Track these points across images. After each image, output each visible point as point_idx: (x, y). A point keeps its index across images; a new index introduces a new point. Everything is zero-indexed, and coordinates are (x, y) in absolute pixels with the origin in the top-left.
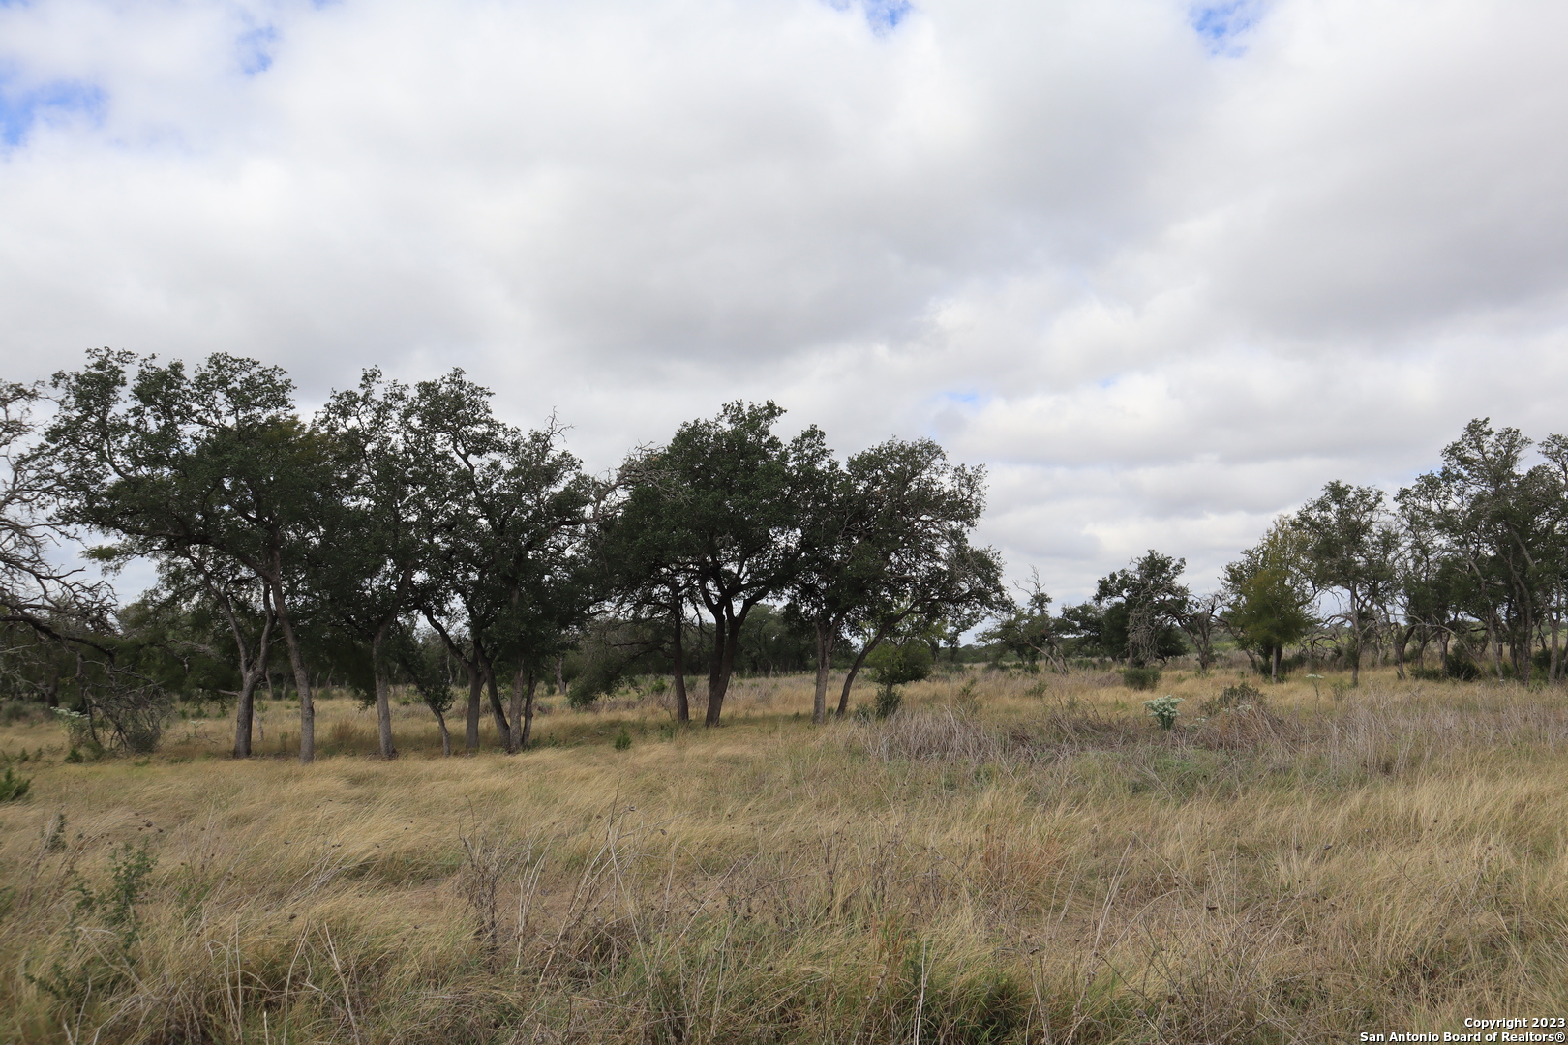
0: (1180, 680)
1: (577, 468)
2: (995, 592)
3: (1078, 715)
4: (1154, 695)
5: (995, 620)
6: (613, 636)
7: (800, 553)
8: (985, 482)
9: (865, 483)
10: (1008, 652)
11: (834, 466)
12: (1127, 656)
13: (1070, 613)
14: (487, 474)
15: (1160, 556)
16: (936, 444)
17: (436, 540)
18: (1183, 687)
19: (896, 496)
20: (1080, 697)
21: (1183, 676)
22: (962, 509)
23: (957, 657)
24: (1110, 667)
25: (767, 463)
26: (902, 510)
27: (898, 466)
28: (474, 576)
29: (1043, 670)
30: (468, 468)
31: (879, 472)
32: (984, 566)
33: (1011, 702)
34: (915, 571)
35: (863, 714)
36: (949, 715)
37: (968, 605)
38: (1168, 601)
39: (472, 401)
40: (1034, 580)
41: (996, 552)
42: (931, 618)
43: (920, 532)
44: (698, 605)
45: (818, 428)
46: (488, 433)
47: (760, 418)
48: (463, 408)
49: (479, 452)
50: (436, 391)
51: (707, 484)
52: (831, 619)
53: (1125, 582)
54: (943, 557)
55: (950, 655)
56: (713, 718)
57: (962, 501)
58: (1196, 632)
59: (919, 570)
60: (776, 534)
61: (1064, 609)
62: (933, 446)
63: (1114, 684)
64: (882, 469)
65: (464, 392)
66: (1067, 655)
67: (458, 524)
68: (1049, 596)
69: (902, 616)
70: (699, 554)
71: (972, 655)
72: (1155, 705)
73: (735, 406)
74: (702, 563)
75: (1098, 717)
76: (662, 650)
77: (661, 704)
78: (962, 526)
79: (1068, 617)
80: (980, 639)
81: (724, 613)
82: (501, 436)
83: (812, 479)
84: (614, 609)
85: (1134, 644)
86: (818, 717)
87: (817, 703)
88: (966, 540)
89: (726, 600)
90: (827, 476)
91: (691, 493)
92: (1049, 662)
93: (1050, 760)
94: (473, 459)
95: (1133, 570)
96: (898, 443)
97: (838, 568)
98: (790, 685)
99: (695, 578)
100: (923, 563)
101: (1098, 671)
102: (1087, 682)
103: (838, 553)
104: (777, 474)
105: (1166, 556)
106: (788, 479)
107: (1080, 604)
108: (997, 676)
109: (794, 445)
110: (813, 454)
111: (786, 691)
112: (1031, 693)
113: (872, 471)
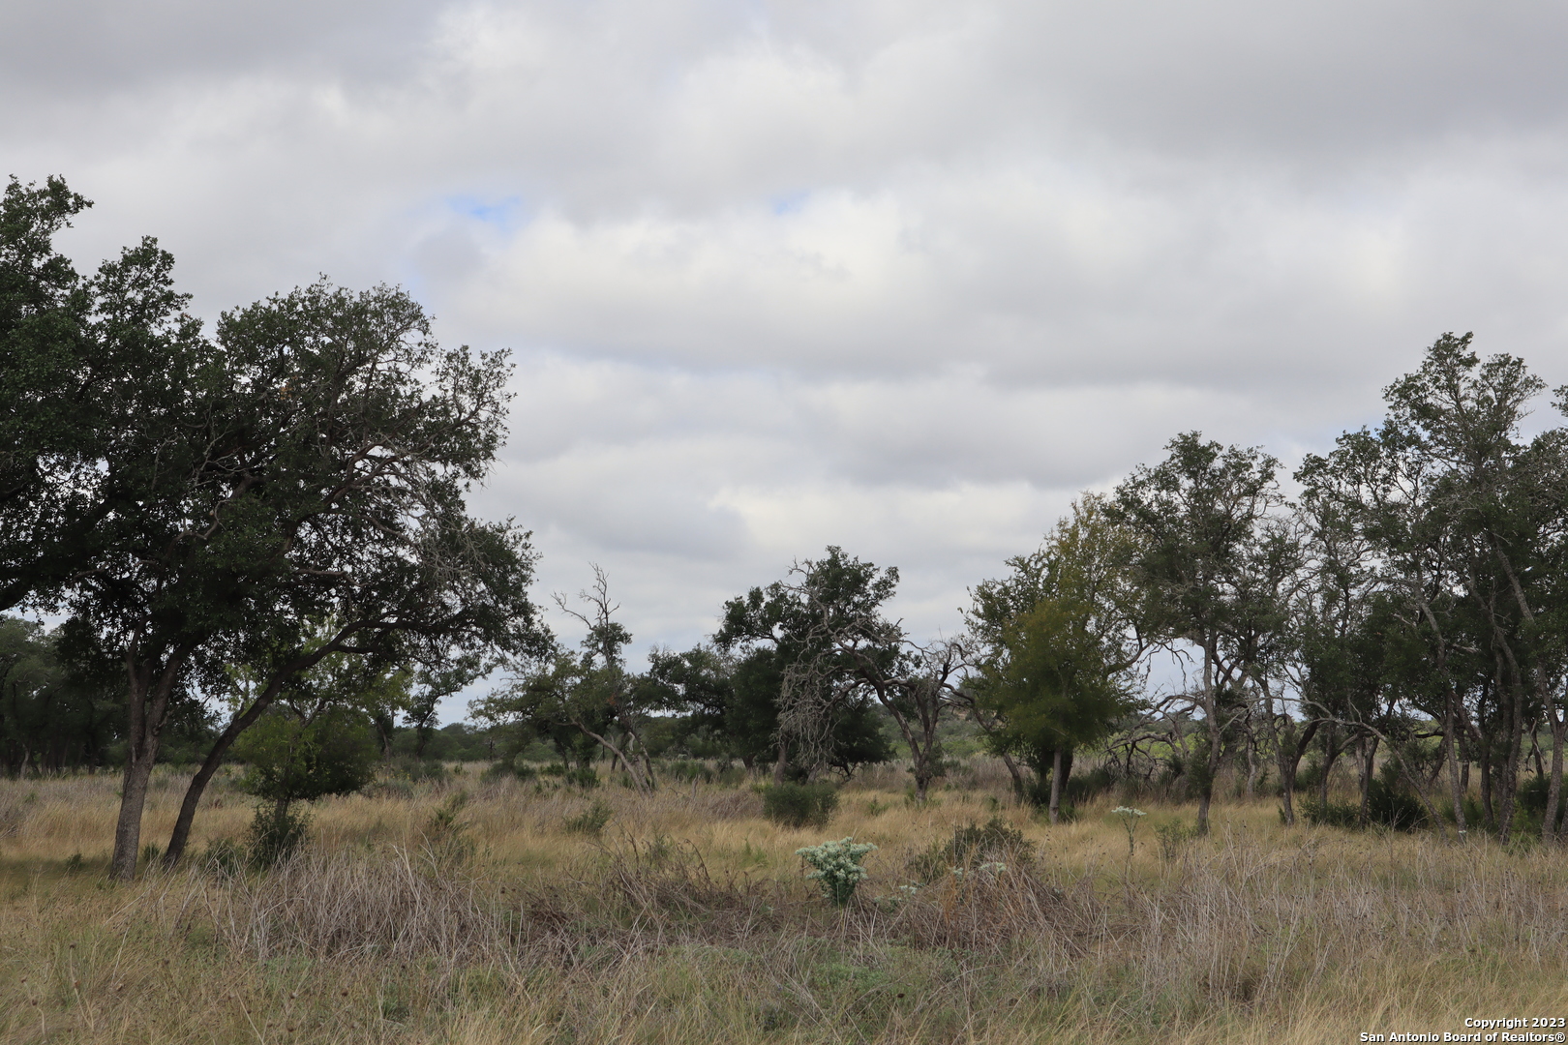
0: (874, 810)
2: (515, 615)
3: (669, 874)
5: (511, 674)
7: (104, 510)
8: (509, 387)
9: (256, 371)
10: (537, 743)
11: (191, 329)
12: (775, 758)
13: (666, 667)
15: (850, 559)
16: (412, 300)
18: (880, 824)
19: (319, 402)
20: (680, 841)
21: (882, 803)
22: (457, 439)
24: (740, 780)
25: (41, 312)
26: (330, 433)
27: (328, 340)
29: (605, 781)
31: (286, 350)
32: (497, 561)
33: (535, 844)
34: (350, 562)
35: (222, 860)
36: (404, 863)
37: (457, 640)
38: (861, 652)
40: (596, 594)
41: (522, 532)
42: (379, 663)
43: (368, 480)
45: (160, 246)
47: (31, 213)
52: (164, 658)
53: (779, 608)
54: (412, 537)
55: (415, 743)
57: (459, 423)
58: (910, 716)
59: (360, 561)
60: (53, 467)
61: (655, 658)
62: (405, 304)
63: (745, 813)
64: (293, 344)
66: (656, 752)
68: (627, 630)
69: (316, 658)
71: (462, 743)
72: (821, 856)
75: (707, 879)
78: (456, 475)
79: (662, 674)
80: (479, 713)
83: (140, 355)
85: (789, 734)
86: (121, 866)
87: (121, 835)
88: (462, 504)
90: (174, 350)
92: (618, 766)
93: (604, 962)
95: (795, 583)
96: (331, 291)
97: (187, 546)
98: (66, 797)
100: (370, 547)
101: (715, 787)
102: (690, 809)
103: (188, 516)
104: (63, 338)
105: (861, 561)
106: (86, 350)
107: (689, 649)
108: (511, 791)
109: (103, 278)
110: (145, 301)
111: (55, 808)
112: (576, 827)
113: (272, 346)
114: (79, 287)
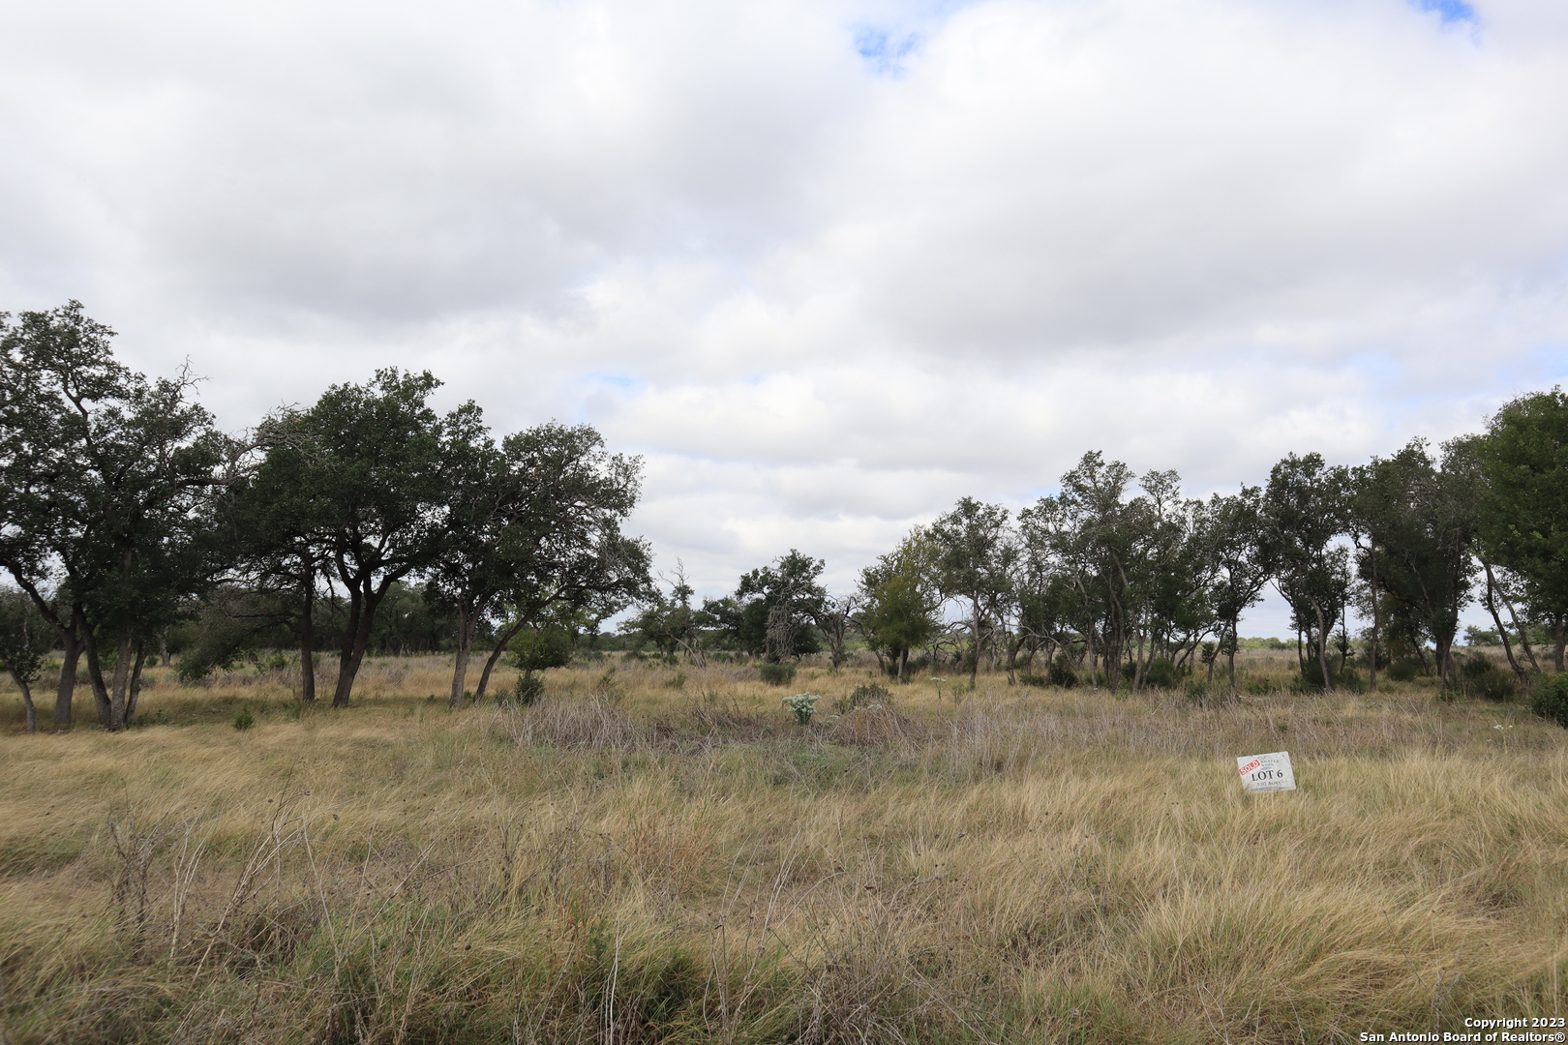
0: (813, 677)
1: (209, 423)
2: (643, 583)
4: (790, 691)
5: (638, 610)
6: (233, 605)
7: (447, 530)
8: (642, 473)
10: (648, 643)
11: (489, 444)
12: (764, 651)
13: (711, 606)
14: (105, 423)
15: (802, 555)
16: (596, 431)
17: (32, 489)
18: (817, 684)
19: (550, 480)
20: (722, 692)
21: (816, 674)
22: (617, 498)
23: (597, 644)
24: (747, 662)
25: (419, 435)
26: (556, 495)
27: (555, 450)
28: (77, 533)
29: (681, 661)
30: (80, 413)
31: (535, 454)
32: (634, 556)
33: (651, 693)
34: (564, 556)
35: (500, 699)
37: (615, 594)
38: (806, 600)
39: (90, 340)
40: (678, 571)
41: (646, 542)
42: (576, 605)
43: (573, 518)
44: (331, 578)
45: (476, 404)
46: (107, 377)
47: (415, 387)
48: (79, 346)
49: (95, 397)
50: (47, 324)
51: (351, 451)
52: (475, 601)
53: (767, 579)
54: (594, 544)
56: (341, 699)
57: (618, 490)
58: (830, 631)
59: (569, 556)
60: (423, 509)
61: (706, 602)
62: (593, 433)
63: (751, 678)
64: (539, 451)
65: (81, 329)
66: (705, 647)
67: (62, 475)
68: (692, 588)
69: (546, 602)
70: (340, 526)
72: (794, 701)
73: (389, 373)
74: (341, 535)
75: (739, 711)
76: (289, 623)
77: (282, 680)
78: (616, 515)
79: (709, 610)
80: (622, 628)
81: (362, 589)
82: (122, 381)
83: (466, 456)
84: (239, 577)
85: (771, 640)
86: (454, 701)
87: (455, 686)
88: (618, 529)
89: (364, 574)
90: (482, 455)
91: (335, 461)
92: (688, 654)
93: (695, 751)
94: (86, 403)
95: (775, 568)
96: (557, 427)
97: (487, 548)
99: (330, 549)
100: (574, 549)
101: (734, 665)
102: (724, 676)
103: (487, 533)
104: (430, 449)
105: (806, 557)
106: (439, 454)
107: (722, 598)
108: (636, 666)
109: (449, 419)
110: (469, 430)
111: (419, 672)
112: (670, 684)
113: (529, 452)
114: (438, 423)
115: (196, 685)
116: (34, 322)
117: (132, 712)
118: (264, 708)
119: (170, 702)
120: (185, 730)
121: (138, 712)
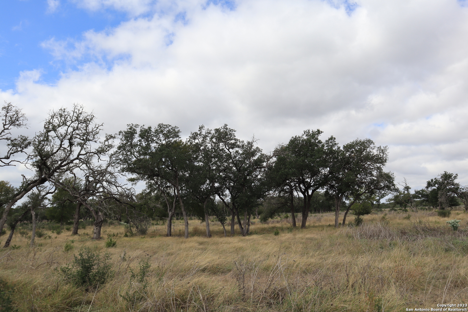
0: (458, 214)
1: (261, 152)
2: (392, 186)
3: (423, 226)
4: (449, 219)
5: (392, 195)
6: (273, 201)
7: (329, 175)
8: (388, 151)
9: (349, 153)
10: (397, 205)
11: (339, 148)
12: (438, 206)
13: (417, 192)
14: (235, 155)
15: (448, 173)
16: (371, 140)
17: (221, 174)
18: (460, 216)
19: (359, 157)
20: (424, 220)
21: (459, 213)
22: (380, 160)
23: (380, 207)
24: (432, 210)
25: (318, 148)
26: (361, 161)
27: (359, 147)
28: (232, 184)
29: (409, 211)
30: (229, 153)
31: (353, 149)
32: (389, 178)
33: (399, 221)
34: (366, 180)
35: (350, 225)
36: (379, 225)
37: (383, 190)
38: (452, 188)
39: (230, 133)
40: (405, 182)
41: (392, 173)
42: (371, 195)
43: (367, 168)
44: (298, 192)
45: (333, 137)
46: (235, 142)
47: (315, 134)
48: (227, 136)
49: (232, 148)
50: (220, 131)
51: (299, 155)
52: (339, 195)
53: (437, 182)
54: (375, 175)
55: (377, 206)
56: (303, 226)
57: (380, 157)
58: (463, 198)
59: (367, 180)
60: (321, 169)
61: (415, 191)
62: (370, 141)
63: (434, 215)
64: (354, 148)
65: (228, 131)
66: (417, 206)
67: (227, 169)
68: (410, 187)
69: (362, 194)
70: (298, 176)
71: (385, 206)
72: (451, 222)
73: (308, 131)
74: (299, 179)
75: (430, 226)
76: (287, 205)
77: (287, 222)
78: (381, 165)
79: (417, 193)
80: (388, 201)
81: (306, 194)
82: (238, 143)
83: (332, 152)
84: (273, 193)
85: (440, 202)
86: (336, 225)
87: (336, 221)
88: (382, 170)
89: (307, 190)
90: (337, 151)
91: (295, 158)
92: (411, 208)
93: (415, 240)
94: (231, 150)
96: (359, 140)
97: (341, 179)
98: (327, 216)
99: (297, 183)
100: (368, 177)
101: (428, 211)
102: (424, 215)
103: (341, 175)
104: (321, 151)
105: (450, 173)
106: (325, 153)
107: (421, 189)
108: (394, 213)
109: (326, 142)
110: (332, 145)
111: (325, 217)
112: (405, 218)
113: (351, 149)
114: (323, 144)
115: (265, 223)
116: (217, 131)
117: (249, 231)
118: (282, 229)
119: (258, 228)
120: (261, 236)
121: (250, 231)
